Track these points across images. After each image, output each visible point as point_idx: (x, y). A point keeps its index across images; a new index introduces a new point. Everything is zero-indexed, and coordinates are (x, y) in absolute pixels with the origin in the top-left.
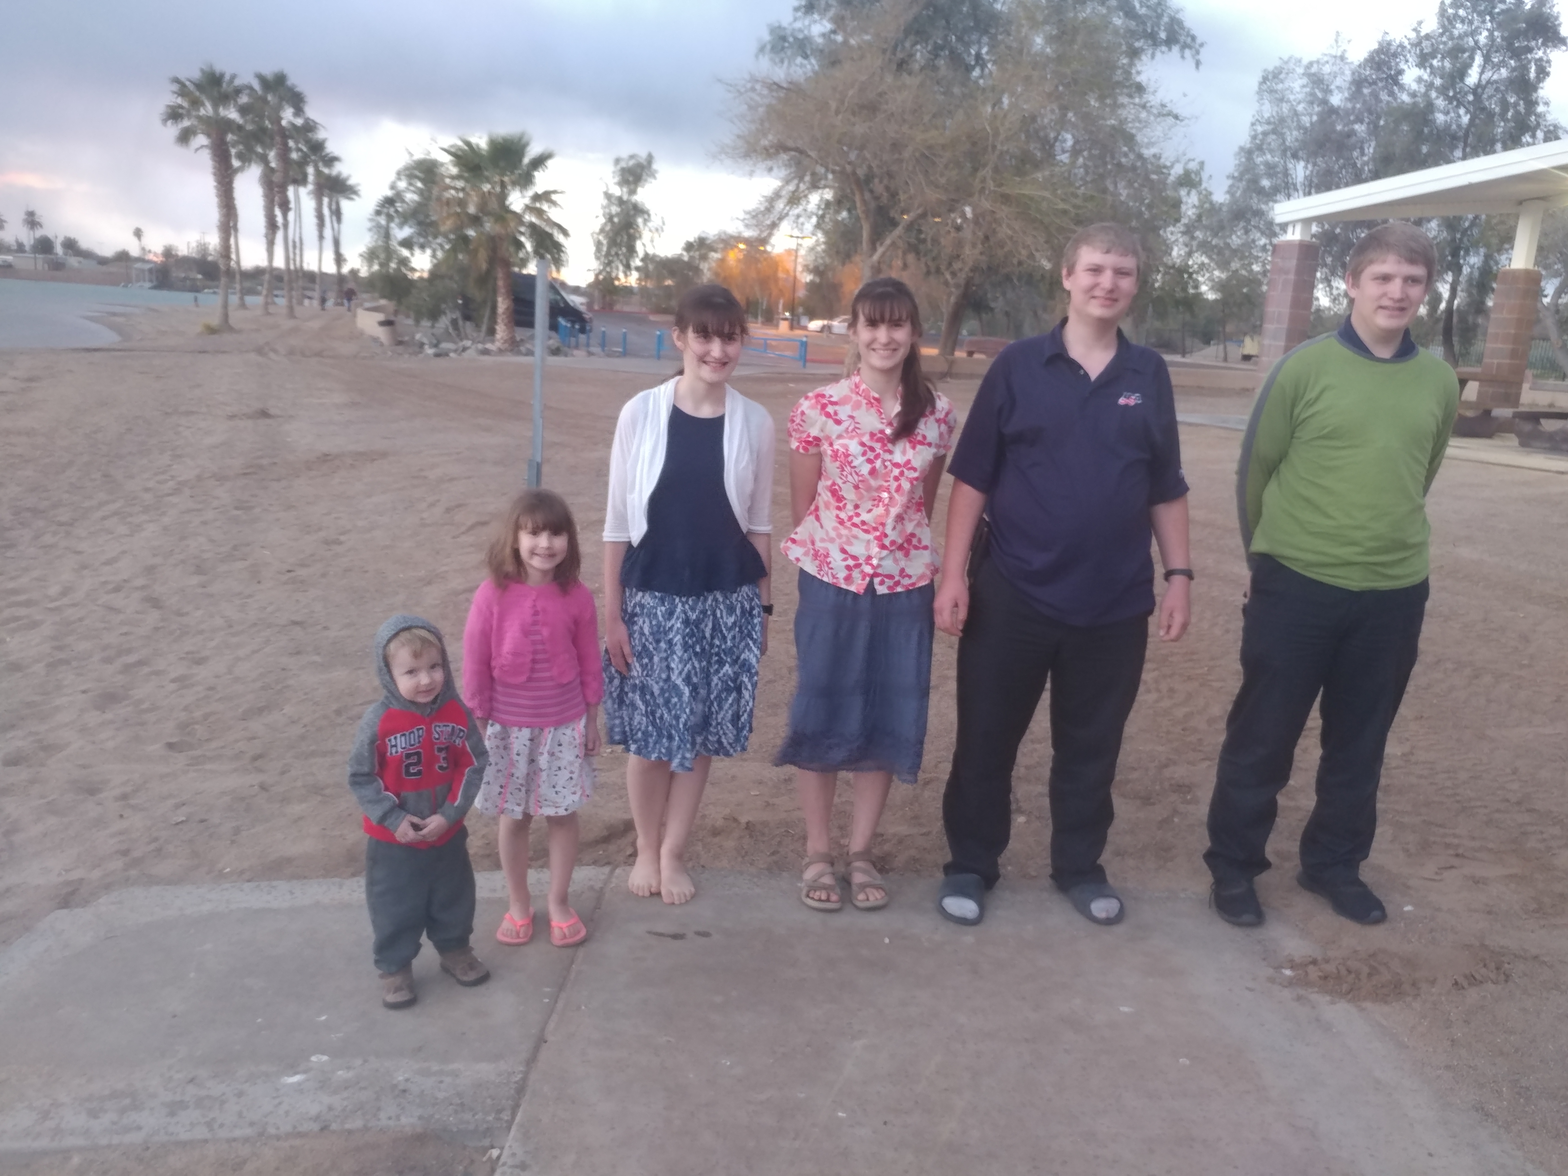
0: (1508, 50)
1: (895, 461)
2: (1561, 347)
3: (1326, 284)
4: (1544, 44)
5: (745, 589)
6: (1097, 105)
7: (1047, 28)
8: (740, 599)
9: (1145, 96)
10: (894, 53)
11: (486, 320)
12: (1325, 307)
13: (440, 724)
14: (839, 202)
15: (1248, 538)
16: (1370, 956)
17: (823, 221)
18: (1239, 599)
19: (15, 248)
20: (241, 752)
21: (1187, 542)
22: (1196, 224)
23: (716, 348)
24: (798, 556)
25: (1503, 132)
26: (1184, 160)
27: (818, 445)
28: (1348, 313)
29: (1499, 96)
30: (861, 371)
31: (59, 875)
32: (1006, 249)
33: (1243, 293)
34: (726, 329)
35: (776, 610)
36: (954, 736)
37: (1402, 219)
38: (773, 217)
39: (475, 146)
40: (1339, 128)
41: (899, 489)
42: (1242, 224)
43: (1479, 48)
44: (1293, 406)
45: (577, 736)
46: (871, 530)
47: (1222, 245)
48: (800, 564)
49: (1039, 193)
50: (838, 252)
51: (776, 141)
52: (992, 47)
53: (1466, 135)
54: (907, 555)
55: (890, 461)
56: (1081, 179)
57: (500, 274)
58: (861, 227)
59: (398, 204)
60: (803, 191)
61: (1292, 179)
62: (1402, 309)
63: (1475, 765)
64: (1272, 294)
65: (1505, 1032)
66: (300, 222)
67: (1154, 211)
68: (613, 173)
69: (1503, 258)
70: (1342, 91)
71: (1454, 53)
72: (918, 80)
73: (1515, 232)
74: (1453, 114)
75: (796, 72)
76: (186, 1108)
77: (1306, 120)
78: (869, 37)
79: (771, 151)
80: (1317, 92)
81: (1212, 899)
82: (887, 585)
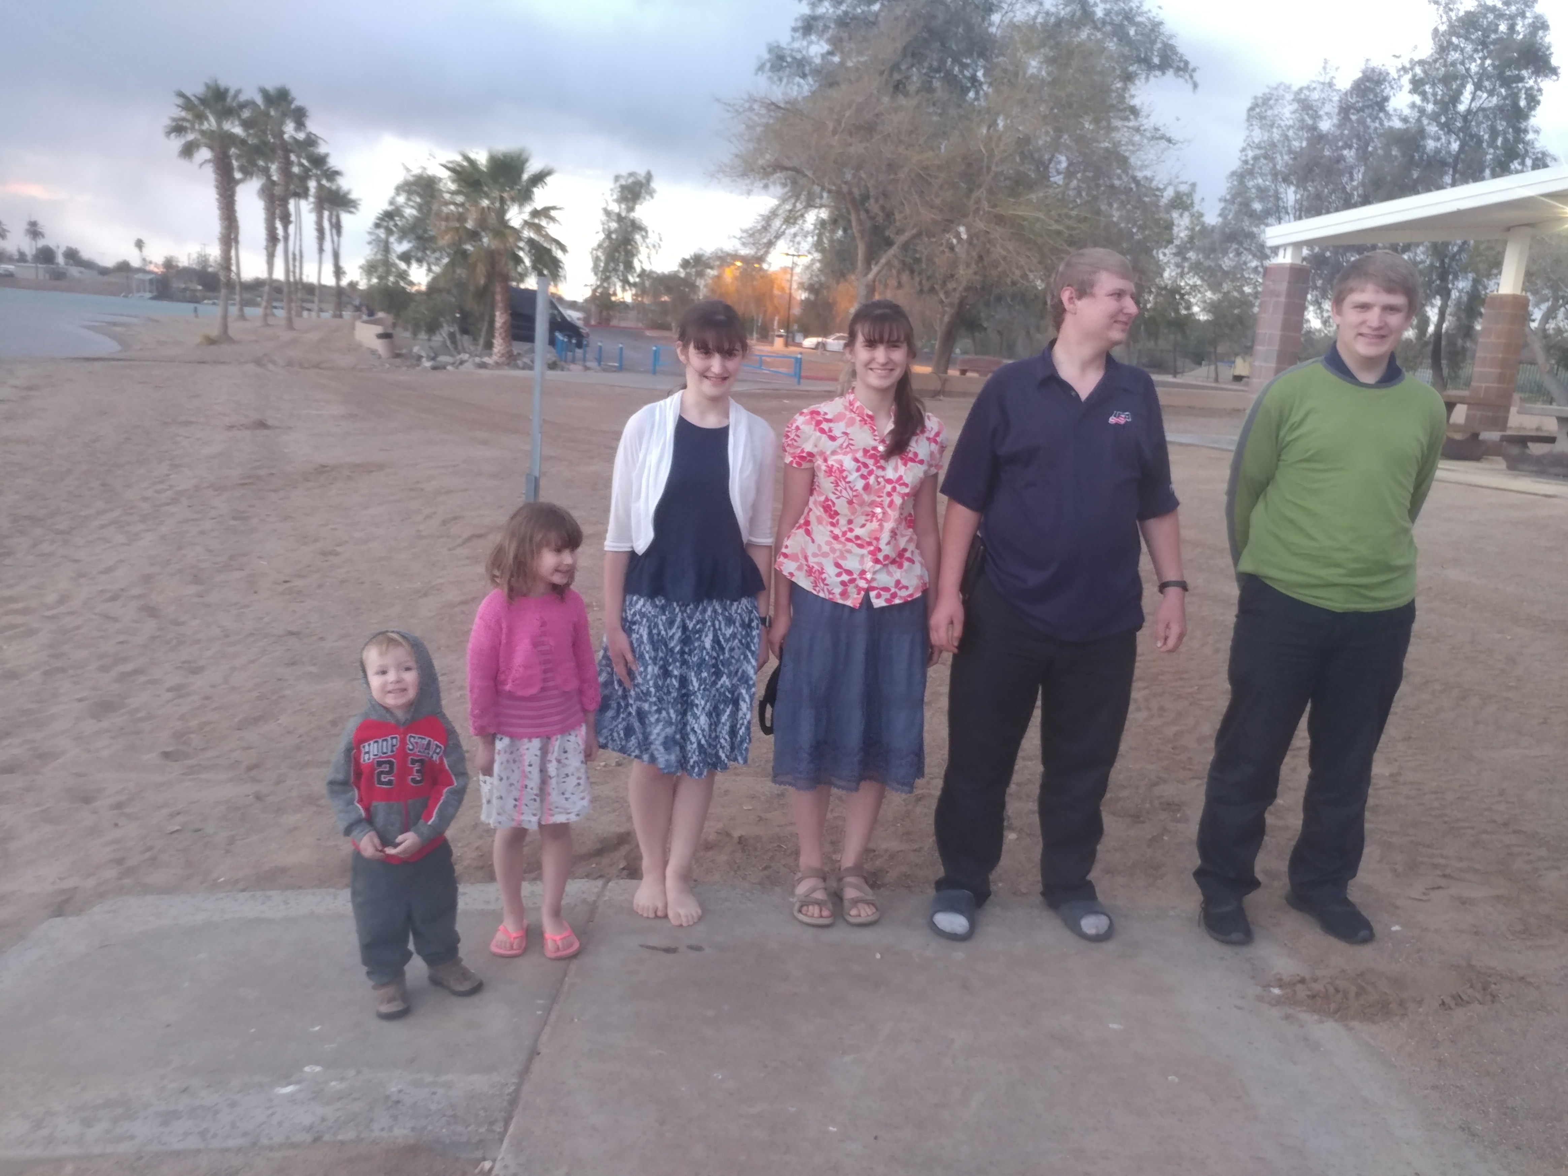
0: (1498, 79)
1: (887, 477)
2: (1549, 372)
3: (1316, 307)
4: (1534, 73)
5: (744, 601)
6: (1091, 128)
7: (1043, 50)
8: (739, 611)
9: (1139, 119)
10: (891, 75)
11: (483, 334)
12: (1316, 329)
13: (415, 736)
14: (834, 222)
15: (1237, 558)
16: (1358, 975)
17: (820, 241)
19: (17, 257)
20: (236, 761)
22: (1188, 246)
23: (716, 364)
24: (792, 571)
25: (1493, 159)
26: (1177, 182)
27: (811, 461)
29: (1490, 123)
30: (856, 390)
31: (54, 883)
32: (999, 269)
33: (1235, 315)
34: (726, 346)
38: (770, 235)
39: (475, 163)
40: (1327, 153)
41: (891, 504)
42: (1235, 246)
43: (1472, 78)
44: (1279, 427)
46: (865, 544)
47: (1214, 266)
48: (792, 578)
49: (1033, 214)
50: (832, 271)
51: (772, 160)
53: (1455, 164)
54: (900, 567)
55: (883, 477)
56: (1075, 201)
57: (498, 288)
58: (856, 247)
59: (397, 218)
60: (799, 210)
61: (1283, 202)
62: (1383, 336)
63: (1462, 785)
64: (1263, 315)
65: (1492, 1053)
66: (301, 235)
67: (1147, 232)
68: (612, 190)
69: (1491, 284)
70: (1331, 118)
71: (1446, 80)
72: (914, 102)
73: (1503, 258)
74: (1443, 140)
75: (794, 92)
76: (180, 1117)
77: (1296, 144)
78: (866, 58)
79: (768, 170)
80: (1306, 117)
81: (1202, 917)
82: (883, 598)
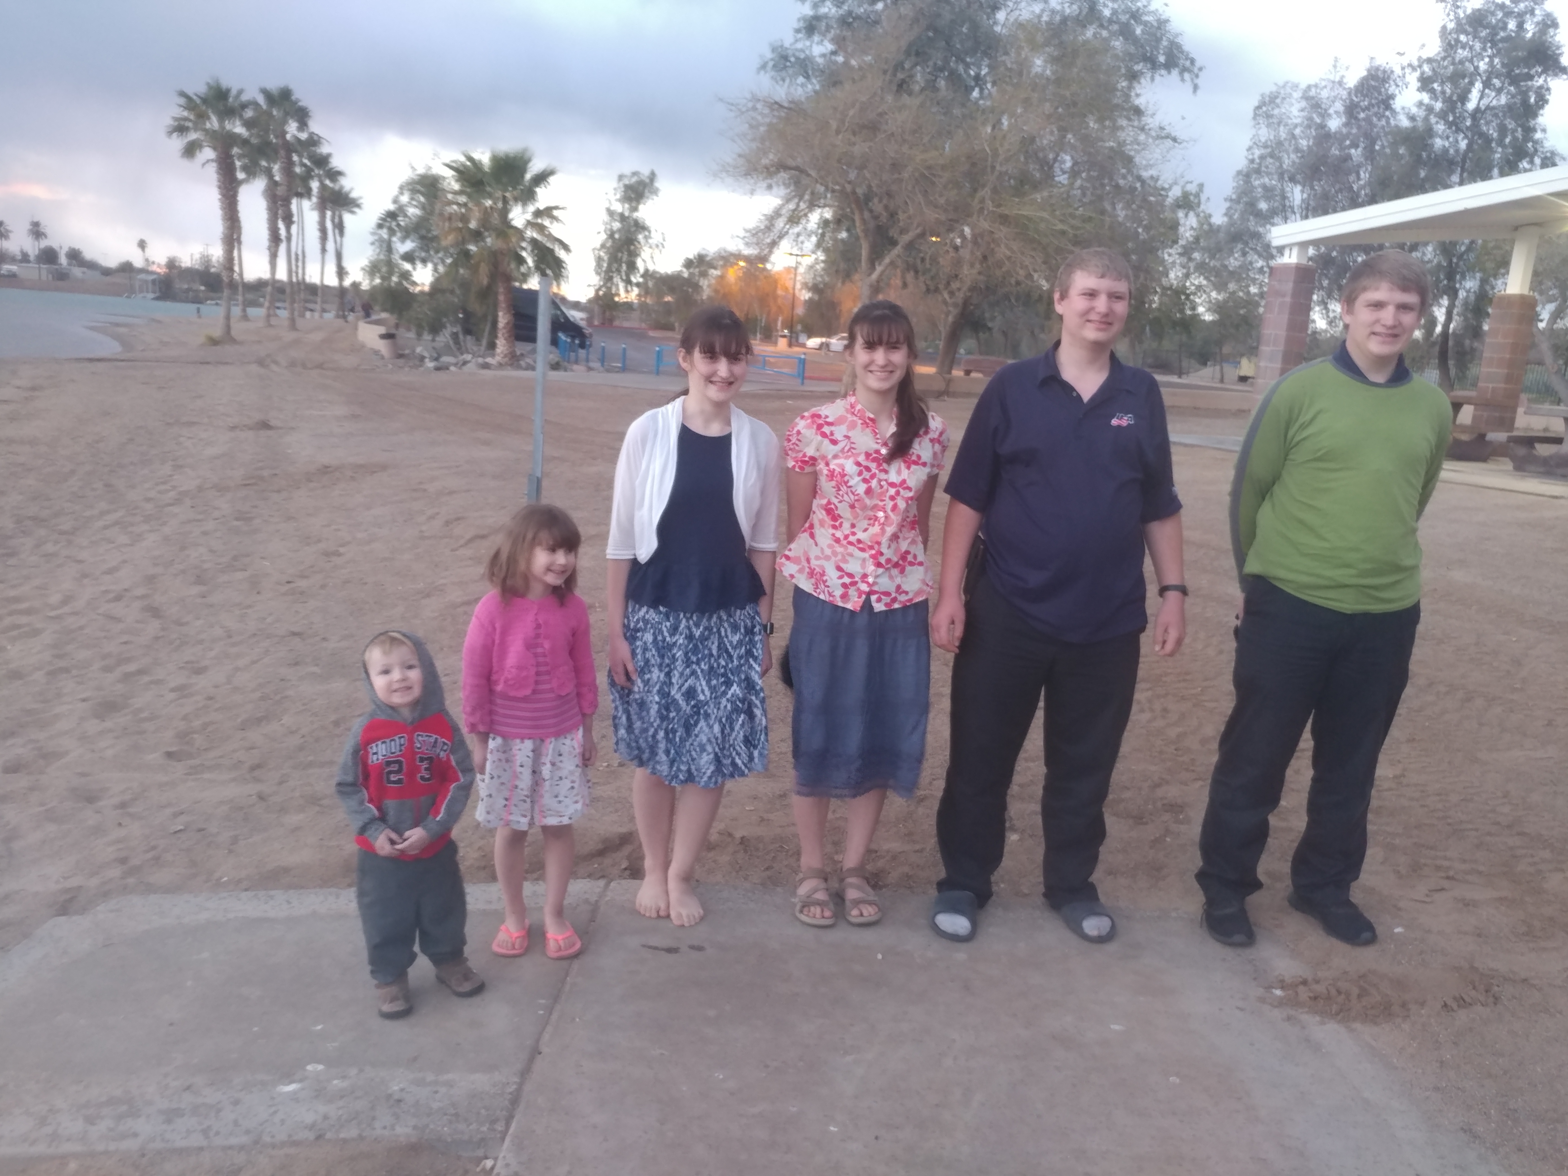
0: (1507, 77)
1: (890, 481)
2: (1556, 373)
3: (1322, 307)
4: (1543, 71)
5: (747, 607)
6: (1096, 127)
7: (1047, 49)
8: (742, 617)
9: (1143, 118)
10: (894, 75)
11: (486, 334)
12: (1321, 329)
13: (423, 734)
14: (837, 222)
15: (1241, 560)
16: (1360, 977)
17: (824, 240)
19: (20, 258)
20: (239, 761)
21: (1181, 562)
22: (1194, 246)
23: (722, 368)
24: (793, 573)
25: (1500, 158)
26: (1182, 182)
27: (814, 465)
28: (1344, 337)
29: (1499, 121)
30: (857, 392)
31: (58, 882)
32: (1004, 269)
33: (1240, 315)
34: (733, 350)
36: (948, 752)
38: (773, 235)
39: (478, 163)
40: (1334, 152)
41: (894, 508)
42: (1240, 246)
43: (1480, 76)
44: (1288, 426)
45: (575, 746)
46: (867, 548)
47: (1219, 267)
48: (794, 581)
49: (1038, 214)
50: (837, 271)
51: (776, 160)
53: (1464, 161)
54: (902, 571)
55: (886, 480)
56: (1080, 201)
57: (501, 289)
58: (861, 246)
59: (400, 219)
60: (803, 210)
61: (1290, 201)
62: (1395, 336)
63: (1464, 788)
64: (1268, 316)
65: (1494, 1054)
66: (303, 235)
67: (1152, 232)
68: (615, 189)
69: (1499, 283)
70: (1339, 117)
71: (1454, 78)
72: (917, 101)
73: (1510, 257)
74: (1451, 139)
75: (797, 92)
76: (183, 1116)
77: (1304, 143)
78: (870, 58)
79: (772, 169)
80: (1315, 116)
81: (1204, 919)
82: (883, 602)
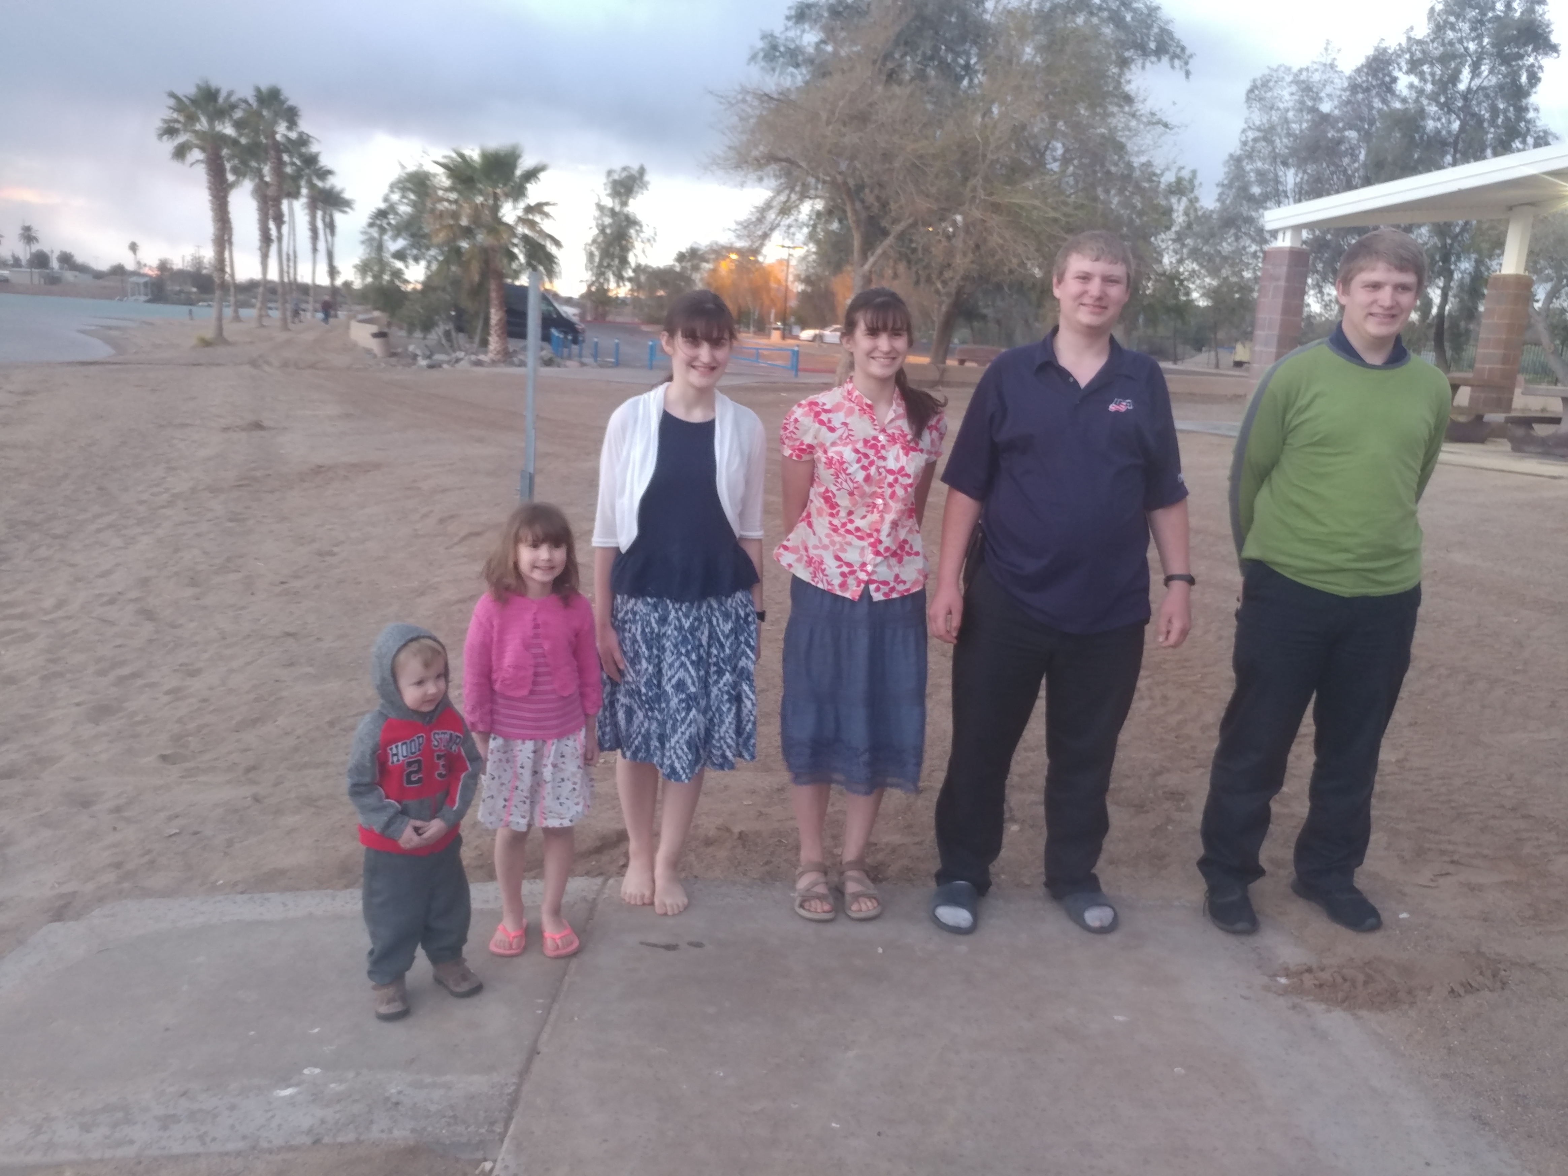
0: (1498, 57)
1: (888, 468)
2: (1553, 353)
3: (1317, 290)
4: (1534, 50)
5: (739, 595)
6: (1087, 114)
7: (1037, 37)
8: (734, 605)
9: (1134, 105)
10: (884, 64)
11: (479, 331)
12: (1316, 314)
13: (440, 732)
14: (829, 213)
15: (1240, 544)
16: (1366, 964)
17: (815, 232)
18: (1234, 604)
19: (12, 262)
20: (235, 763)
21: (1187, 550)
22: (1187, 232)
24: (790, 562)
25: (1494, 138)
26: (1174, 168)
27: (811, 453)
28: (1339, 319)
29: (1490, 102)
30: (854, 379)
31: (53, 888)
32: (997, 257)
33: (1235, 299)
35: (769, 617)
37: (1393, 226)
38: (764, 227)
39: (468, 159)
40: (1330, 134)
41: (893, 495)
42: (1233, 231)
43: (1470, 56)
44: (1285, 411)
45: (578, 748)
46: (865, 536)
47: (1212, 252)
48: (792, 570)
49: (1030, 202)
50: (829, 262)
51: (766, 152)
52: (981, 57)
53: (1456, 143)
54: (900, 561)
55: (884, 467)
56: (1072, 187)
57: (493, 286)
58: (852, 237)
59: (391, 216)
60: (794, 202)
61: (1283, 186)
62: (1393, 316)
63: (1469, 771)
64: (1262, 300)
65: (1502, 1040)
66: (294, 235)
67: (1145, 218)
68: (605, 184)
69: (1494, 264)
70: (1332, 100)
71: (1444, 59)
72: (908, 91)
73: (1505, 236)
74: (1443, 120)
75: (787, 82)
76: (179, 1121)
77: (1295, 126)
78: (859, 47)
79: (762, 161)
80: (1306, 98)
81: (1207, 907)
82: (882, 591)
